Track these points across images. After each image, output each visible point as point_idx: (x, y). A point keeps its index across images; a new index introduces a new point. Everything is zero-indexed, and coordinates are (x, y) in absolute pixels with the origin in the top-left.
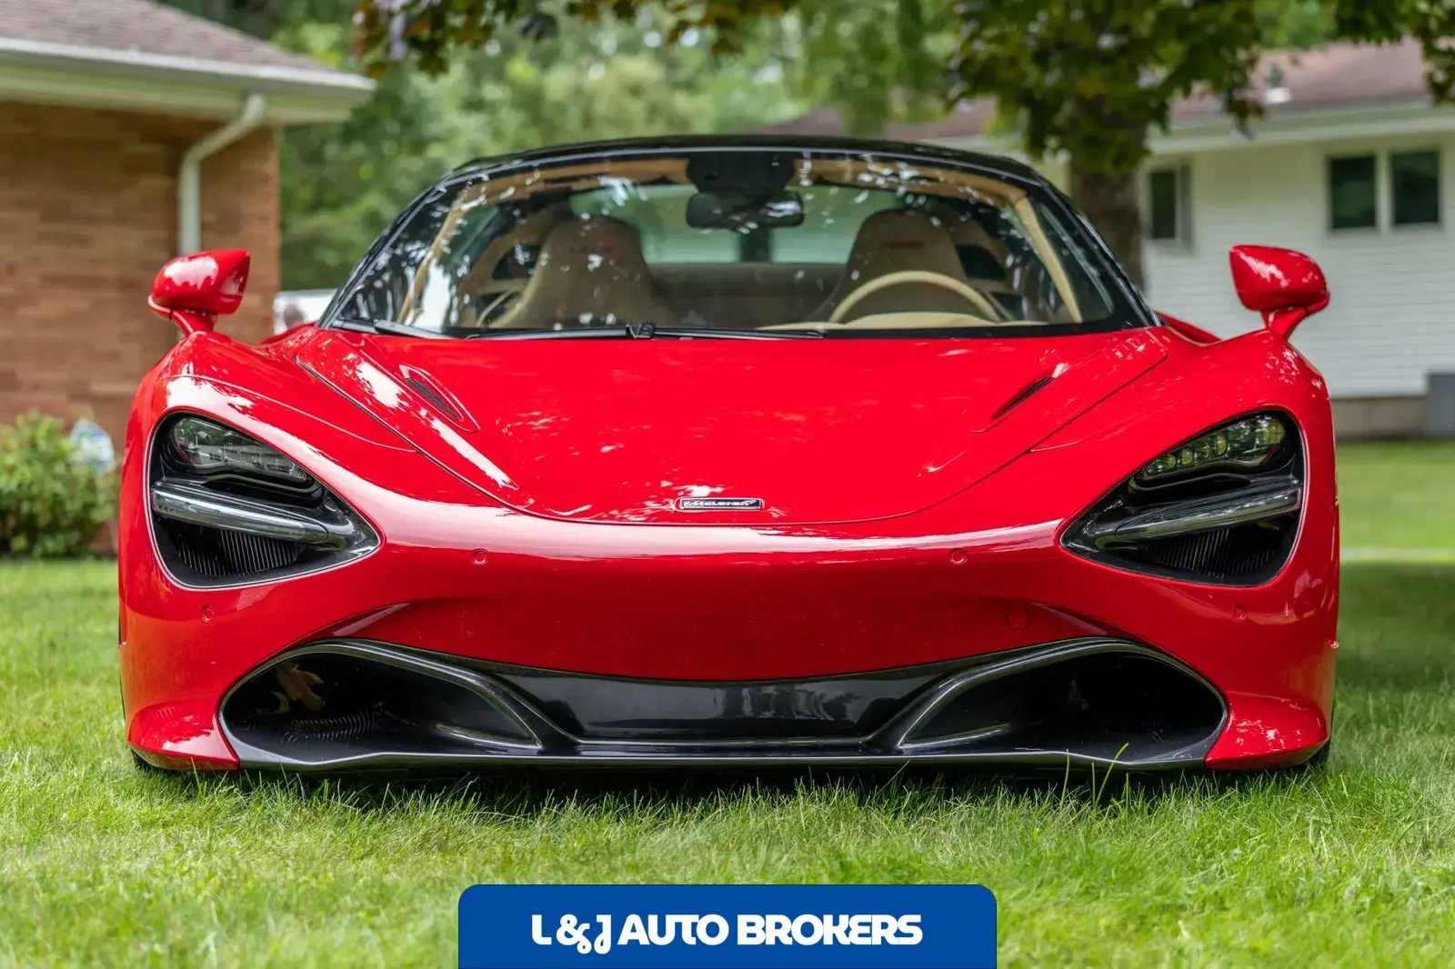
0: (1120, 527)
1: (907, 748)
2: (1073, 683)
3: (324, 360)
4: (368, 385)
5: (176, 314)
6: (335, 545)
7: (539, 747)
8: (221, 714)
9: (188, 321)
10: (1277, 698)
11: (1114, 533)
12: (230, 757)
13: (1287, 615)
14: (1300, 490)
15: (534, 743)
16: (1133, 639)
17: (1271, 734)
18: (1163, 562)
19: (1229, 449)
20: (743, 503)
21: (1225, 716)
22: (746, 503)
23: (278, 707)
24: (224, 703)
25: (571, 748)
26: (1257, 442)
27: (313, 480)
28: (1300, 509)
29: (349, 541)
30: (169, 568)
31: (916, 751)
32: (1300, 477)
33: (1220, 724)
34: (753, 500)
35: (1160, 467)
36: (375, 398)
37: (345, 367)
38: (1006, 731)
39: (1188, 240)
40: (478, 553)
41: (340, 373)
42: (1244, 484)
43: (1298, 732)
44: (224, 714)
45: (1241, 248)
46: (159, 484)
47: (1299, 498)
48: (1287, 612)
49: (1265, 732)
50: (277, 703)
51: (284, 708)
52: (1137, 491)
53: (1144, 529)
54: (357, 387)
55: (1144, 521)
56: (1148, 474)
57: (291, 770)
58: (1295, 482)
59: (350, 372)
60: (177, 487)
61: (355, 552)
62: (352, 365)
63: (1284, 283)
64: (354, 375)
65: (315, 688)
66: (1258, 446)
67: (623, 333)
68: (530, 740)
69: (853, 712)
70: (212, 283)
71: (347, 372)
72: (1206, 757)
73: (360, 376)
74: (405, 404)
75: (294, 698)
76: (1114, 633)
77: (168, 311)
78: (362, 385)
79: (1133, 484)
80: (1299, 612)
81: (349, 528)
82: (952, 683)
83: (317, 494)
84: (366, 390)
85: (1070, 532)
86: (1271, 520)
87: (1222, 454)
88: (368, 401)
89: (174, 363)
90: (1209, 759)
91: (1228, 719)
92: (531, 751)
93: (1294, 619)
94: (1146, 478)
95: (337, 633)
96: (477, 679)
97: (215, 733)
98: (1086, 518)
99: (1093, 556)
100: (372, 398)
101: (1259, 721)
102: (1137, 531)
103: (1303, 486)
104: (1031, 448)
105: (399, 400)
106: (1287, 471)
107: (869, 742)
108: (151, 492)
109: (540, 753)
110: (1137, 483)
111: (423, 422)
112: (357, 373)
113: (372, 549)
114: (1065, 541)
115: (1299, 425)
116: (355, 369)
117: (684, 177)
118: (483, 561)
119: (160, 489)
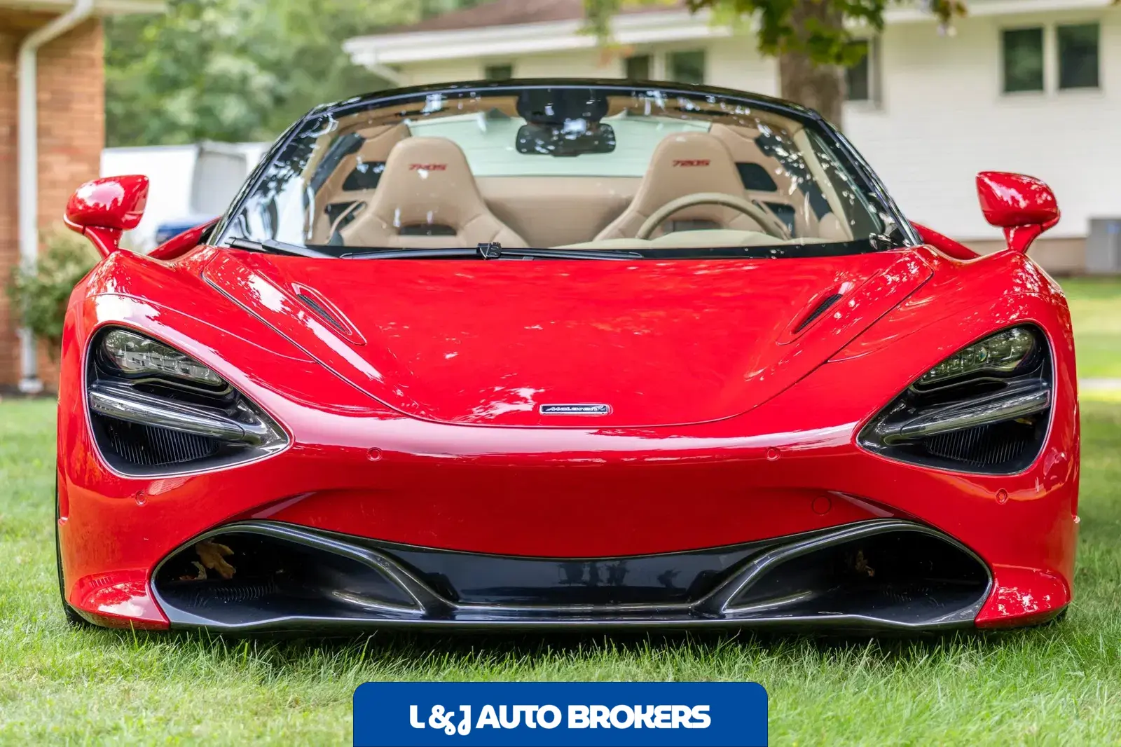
0: (904, 427)
1: (730, 614)
2: (860, 553)
3: (221, 271)
4: (257, 294)
5: (88, 230)
6: (251, 443)
7: (422, 612)
8: (153, 582)
9: (100, 238)
10: (1031, 568)
11: (900, 432)
12: (163, 620)
13: (1038, 490)
14: (1049, 391)
15: (419, 609)
16: (916, 521)
17: (1026, 600)
18: (941, 454)
19: (989, 356)
20: (592, 409)
21: (990, 583)
22: (595, 408)
23: (197, 575)
24: (154, 575)
25: (450, 613)
26: (1013, 350)
27: (227, 384)
28: (1050, 407)
29: (262, 440)
30: (106, 458)
31: (735, 615)
32: (1048, 378)
33: (987, 590)
34: (601, 406)
35: (933, 372)
36: (261, 304)
37: (239, 279)
38: (809, 597)
39: (879, 99)
40: (374, 452)
41: (234, 282)
42: (1002, 386)
43: (1048, 598)
44: (155, 583)
45: (985, 174)
46: (94, 386)
47: (1048, 398)
48: (1038, 487)
49: (1021, 598)
50: (195, 572)
51: (202, 576)
52: (917, 394)
53: (924, 428)
54: (247, 295)
55: (923, 421)
56: (924, 379)
57: (215, 632)
58: (1045, 384)
59: (243, 283)
60: (109, 389)
61: (266, 449)
62: (245, 277)
63: (1023, 204)
64: (246, 285)
65: (228, 558)
66: (1013, 353)
67: (474, 252)
68: (415, 606)
69: (683, 580)
70: (119, 204)
71: (240, 282)
72: (976, 618)
73: (252, 286)
74: (287, 309)
75: (211, 568)
76: (899, 515)
77: (81, 227)
78: (251, 293)
79: (912, 388)
80: (1047, 487)
81: (263, 428)
82: (766, 559)
83: (230, 397)
84: (254, 297)
85: (865, 433)
86: (1025, 417)
87: (984, 361)
88: (255, 304)
89: (99, 281)
90: (979, 620)
91: (995, 587)
92: (414, 615)
93: (1044, 494)
94: (923, 382)
95: (254, 516)
96: (368, 554)
97: (147, 598)
98: (876, 420)
99: (883, 452)
100: (258, 302)
101: (1015, 589)
102: (917, 429)
103: (1051, 388)
104: (829, 359)
105: (283, 306)
106: (1037, 375)
107: (697, 608)
108: (89, 393)
109: (423, 617)
110: (915, 387)
111: (300, 322)
112: (249, 283)
113: (282, 447)
114: (861, 440)
115: (1048, 336)
116: (247, 280)
117: (516, 112)
118: (378, 458)
119: (96, 390)
